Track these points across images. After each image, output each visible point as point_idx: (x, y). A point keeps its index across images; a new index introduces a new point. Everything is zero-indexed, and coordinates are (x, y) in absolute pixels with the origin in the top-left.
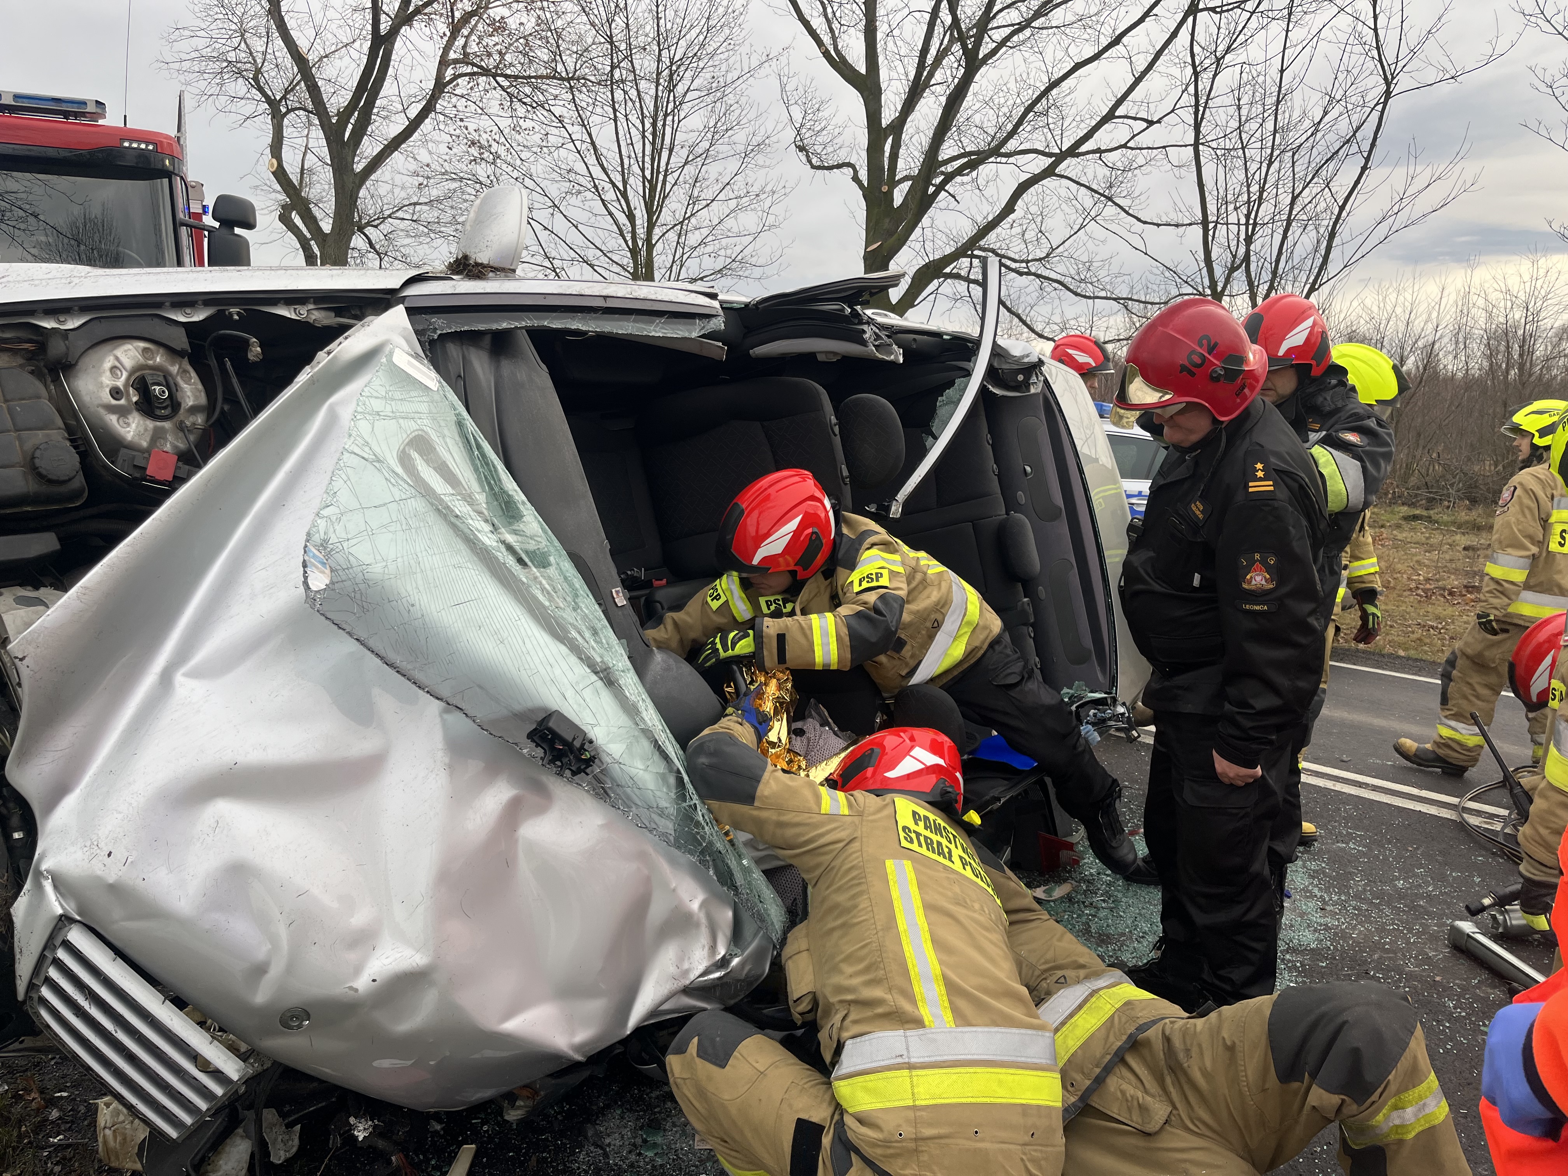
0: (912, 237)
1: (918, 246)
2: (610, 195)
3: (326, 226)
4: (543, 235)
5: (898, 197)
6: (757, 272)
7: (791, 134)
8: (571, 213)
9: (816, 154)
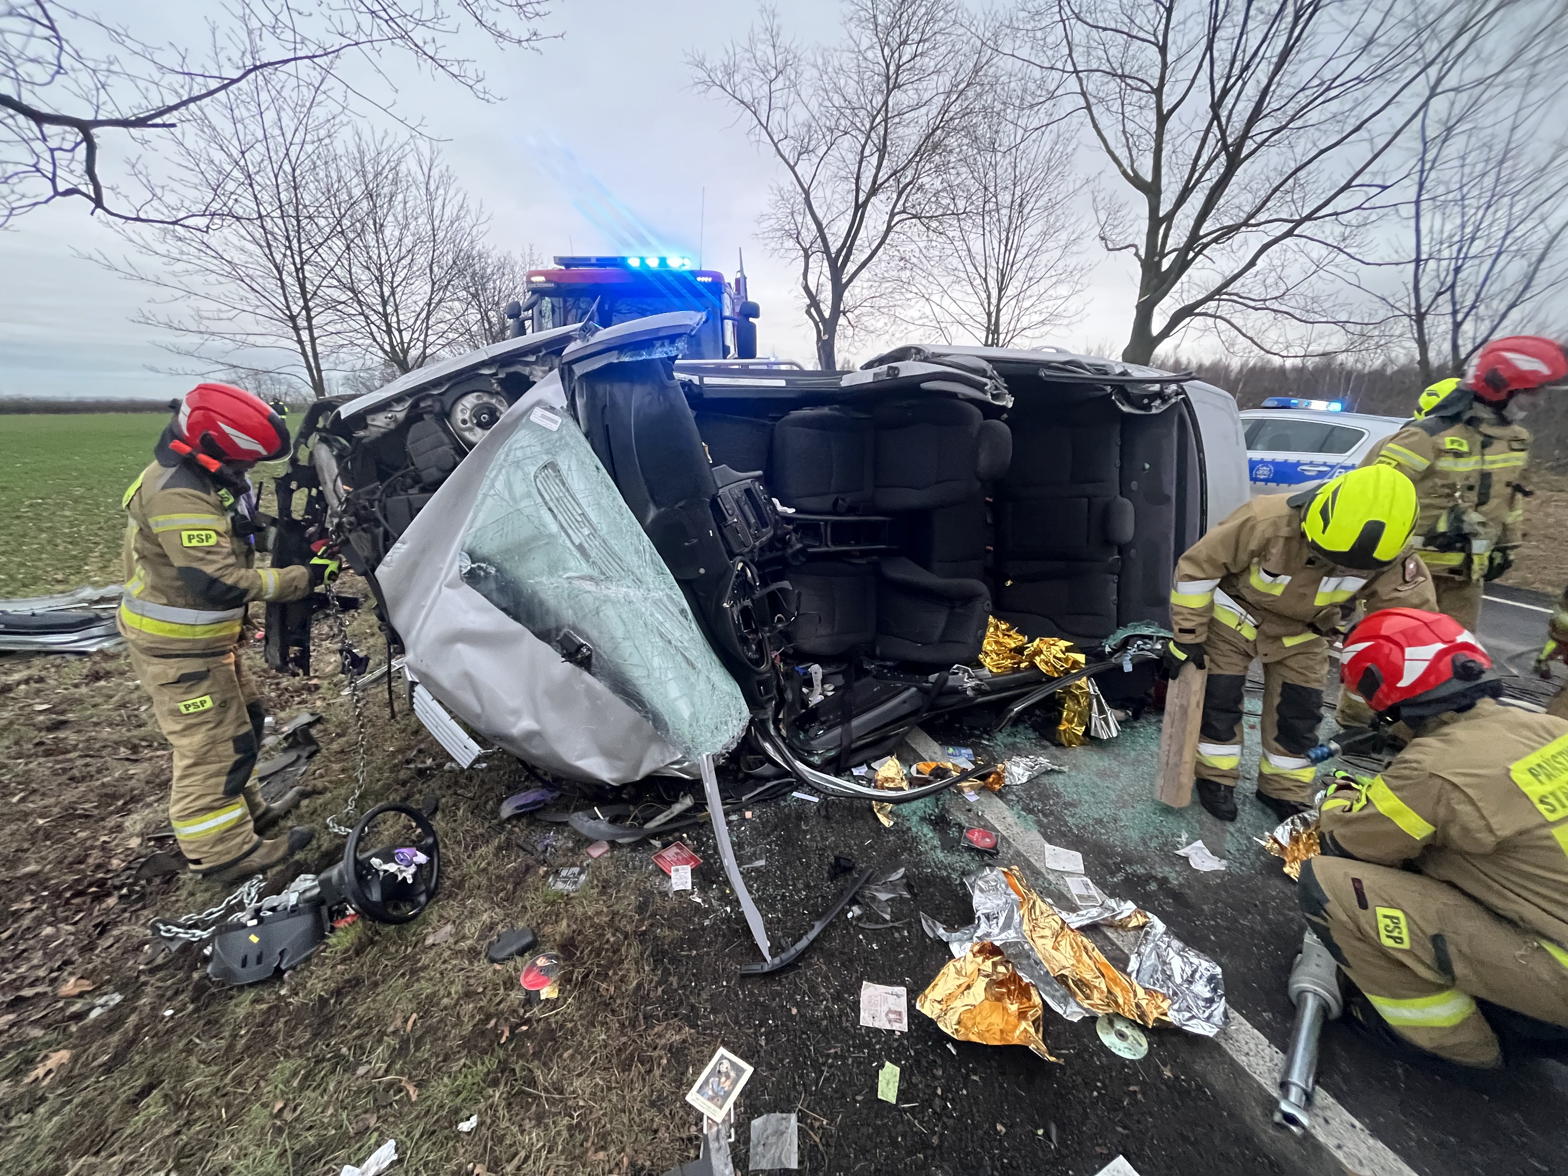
0: (1173, 289)
1: (1177, 296)
2: (978, 282)
3: (827, 314)
4: (937, 309)
5: (1166, 264)
6: (1066, 321)
7: (1098, 229)
8: (955, 295)
9: (1112, 241)
